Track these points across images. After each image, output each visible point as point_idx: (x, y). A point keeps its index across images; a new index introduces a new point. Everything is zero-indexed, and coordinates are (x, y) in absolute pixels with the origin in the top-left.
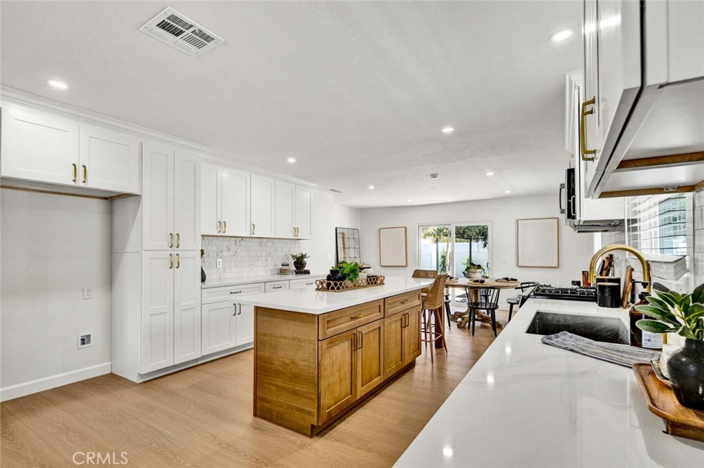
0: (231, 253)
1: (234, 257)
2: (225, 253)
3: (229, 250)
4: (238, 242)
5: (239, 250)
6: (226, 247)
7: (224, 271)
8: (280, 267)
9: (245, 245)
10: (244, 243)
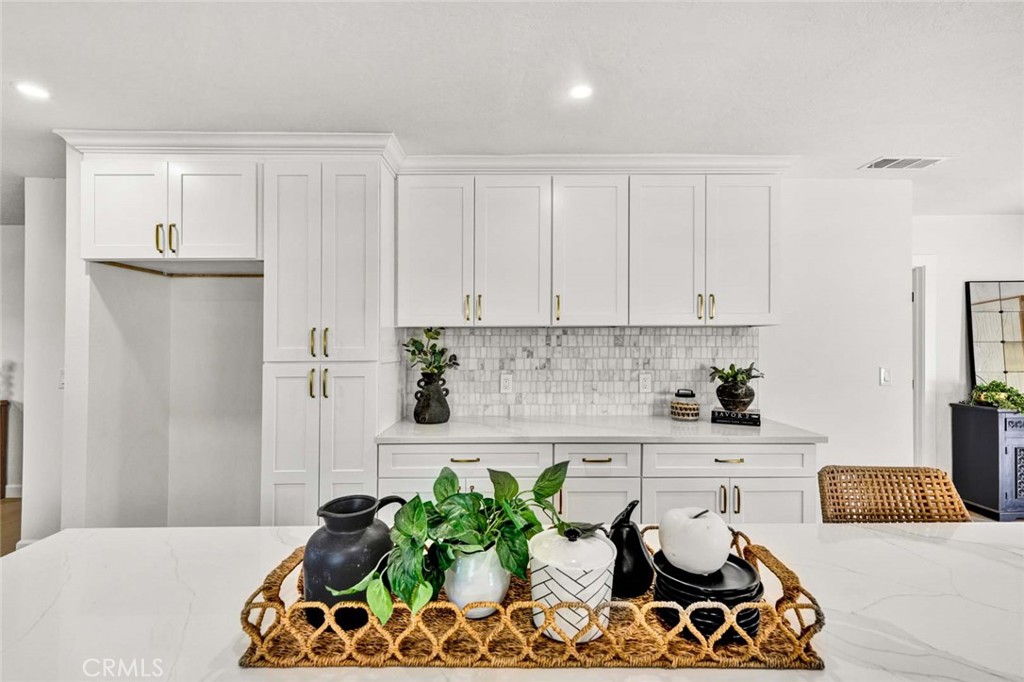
0: (536, 363)
1: (544, 371)
2: (522, 363)
3: (530, 354)
4: (554, 338)
5: (557, 355)
6: (524, 349)
7: (519, 402)
8: (671, 398)
9: (572, 343)
10: (570, 341)
